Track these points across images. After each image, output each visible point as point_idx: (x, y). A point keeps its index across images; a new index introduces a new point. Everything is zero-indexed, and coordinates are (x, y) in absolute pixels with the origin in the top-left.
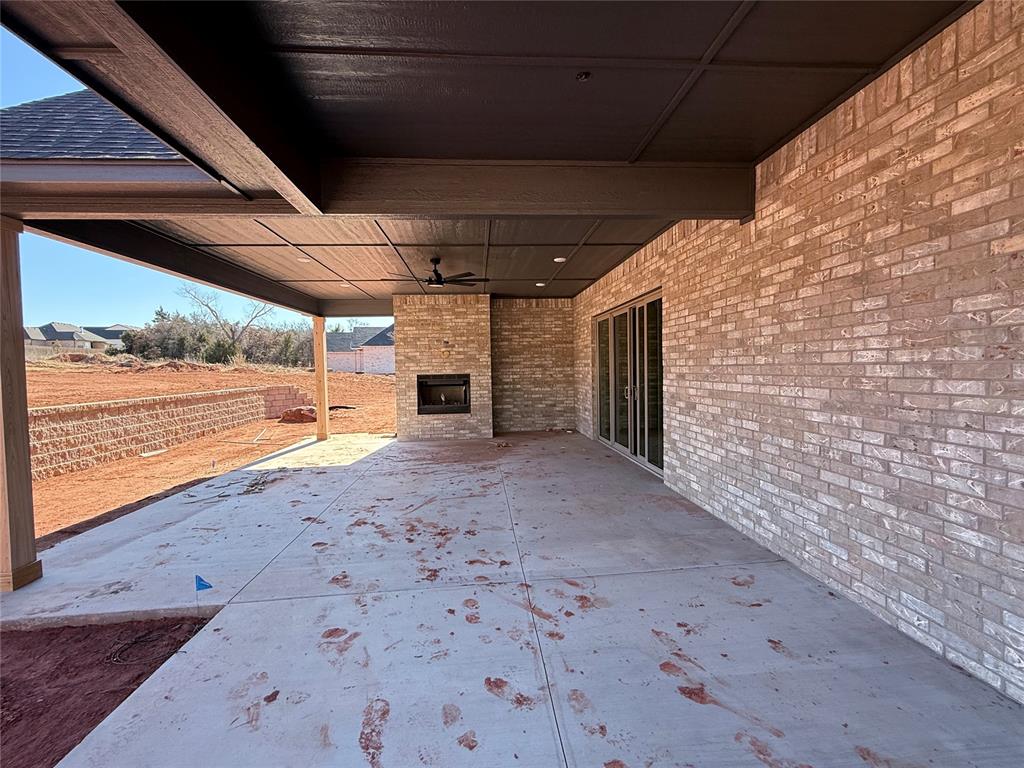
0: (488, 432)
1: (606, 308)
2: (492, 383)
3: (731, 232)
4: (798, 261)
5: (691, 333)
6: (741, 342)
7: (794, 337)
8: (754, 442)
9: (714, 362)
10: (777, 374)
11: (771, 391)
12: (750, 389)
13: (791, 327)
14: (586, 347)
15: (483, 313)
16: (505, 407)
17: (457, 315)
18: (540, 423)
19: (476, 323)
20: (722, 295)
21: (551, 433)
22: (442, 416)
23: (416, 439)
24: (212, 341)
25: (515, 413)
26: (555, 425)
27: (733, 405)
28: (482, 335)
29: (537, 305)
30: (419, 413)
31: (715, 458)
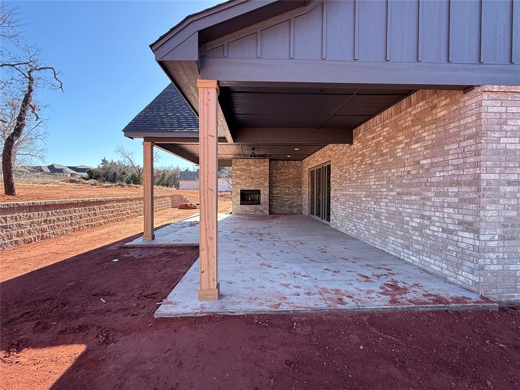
0: (267, 212)
1: (313, 166)
2: (269, 194)
3: (348, 147)
4: (361, 158)
5: (338, 176)
6: (350, 179)
7: (360, 178)
8: (352, 208)
9: (344, 185)
10: (357, 188)
11: (355, 193)
12: (351, 193)
13: (359, 175)
14: (306, 180)
15: (266, 166)
16: (274, 203)
17: (256, 167)
18: (287, 209)
19: (264, 170)
20: (346, 165)
21: (292, 213)
22: (249, 206)
23: (240, 214)
24: (130, 175)
25: (277, 206)
26: (293, 211)
27: (348, 198)
28: (266, 175)
29: (287, 164)
30: (241, 204)
31: (343, 214)
